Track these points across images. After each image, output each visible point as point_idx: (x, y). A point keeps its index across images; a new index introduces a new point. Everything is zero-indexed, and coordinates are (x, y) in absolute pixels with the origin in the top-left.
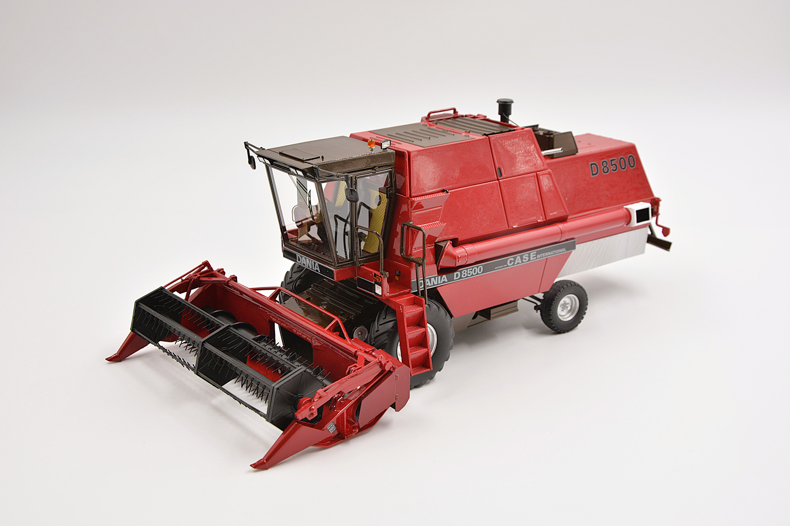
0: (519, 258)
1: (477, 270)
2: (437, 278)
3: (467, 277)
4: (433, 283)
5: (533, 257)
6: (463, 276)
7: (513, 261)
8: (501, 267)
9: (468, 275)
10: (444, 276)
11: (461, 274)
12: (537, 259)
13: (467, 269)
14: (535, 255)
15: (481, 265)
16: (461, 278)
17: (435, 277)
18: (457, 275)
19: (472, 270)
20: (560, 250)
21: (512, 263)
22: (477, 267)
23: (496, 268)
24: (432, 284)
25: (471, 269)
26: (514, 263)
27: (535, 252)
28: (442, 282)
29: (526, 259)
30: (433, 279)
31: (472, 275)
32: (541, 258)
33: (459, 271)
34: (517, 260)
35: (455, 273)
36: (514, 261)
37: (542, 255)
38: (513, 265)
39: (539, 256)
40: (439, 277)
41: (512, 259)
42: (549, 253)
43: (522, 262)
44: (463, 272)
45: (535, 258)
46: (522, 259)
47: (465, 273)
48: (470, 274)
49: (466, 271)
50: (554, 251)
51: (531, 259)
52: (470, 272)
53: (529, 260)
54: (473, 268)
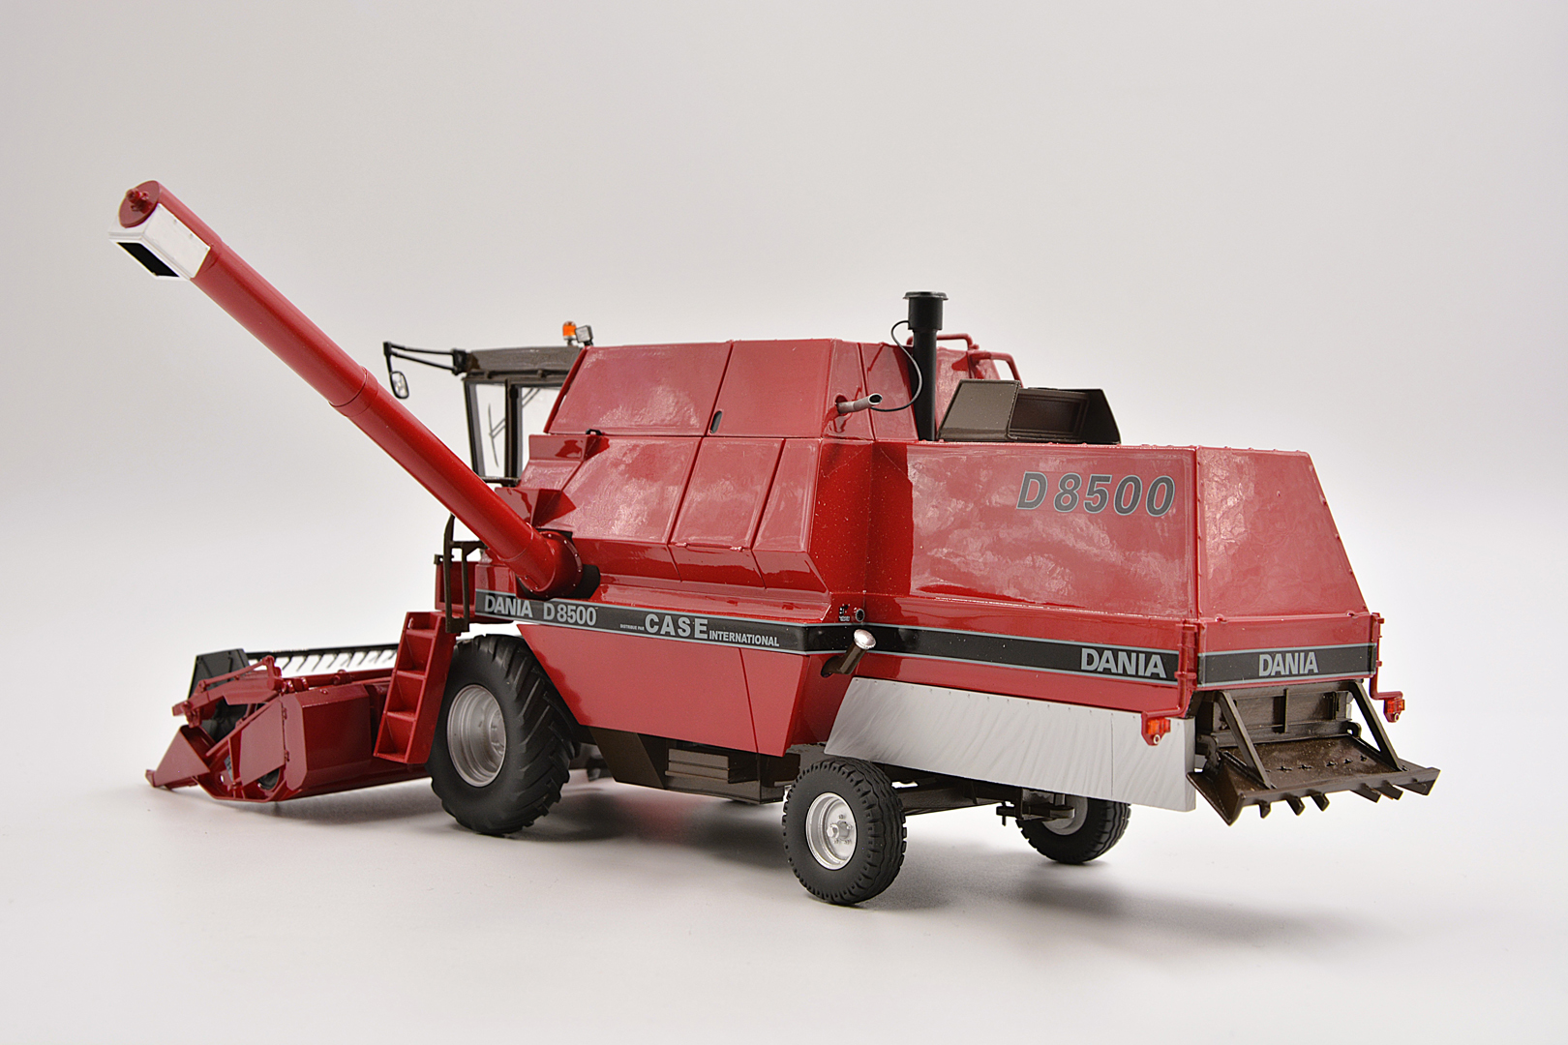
0: (666, 619)
1: (586, 616)
2: (514, 600)
3: (567, 622)
4: (509, 610)
5: (701, 632)
6: (559, 618)
7: (656, 624)
8: (631, 627)
9: (570, 620)
10: (527, 602)
11: (556, 612)
12: (708, 639)
13: (566, 604)
14: (704, 628)
15: (593, 607)
16: (555, 619)
18: (549, 609)
19: (575, 611)
20: (764, 640)
21: (656, 628)
22: (586, 607)
23: (622, 626)
24: (507, 612)
25: (574, 608)
26: (660, 629)
27: (705, 622)
28: (523, 614)
29: (684, 631)
30: (510, 601)
31: (577, 623)
32: (718, 641)
33: (552, 603)
34: (665, 624)
35: (546, 605)
36: (660, 625)
37: (721, 633)
38: (658, 633)
39: (713, 634)
40: (519, 601)
41: (656, 620)
42: (738, 637)
43: (677, 635)
44: (559, 607)
45: (705, 636)
46: (676, 626)
47: (563, 613)
48: (571, 617)
49: (565, 607)
50: (749, 636)
51: (697, 635)
52: (573, 613)
53: (692, 636)
54: (577, 605)
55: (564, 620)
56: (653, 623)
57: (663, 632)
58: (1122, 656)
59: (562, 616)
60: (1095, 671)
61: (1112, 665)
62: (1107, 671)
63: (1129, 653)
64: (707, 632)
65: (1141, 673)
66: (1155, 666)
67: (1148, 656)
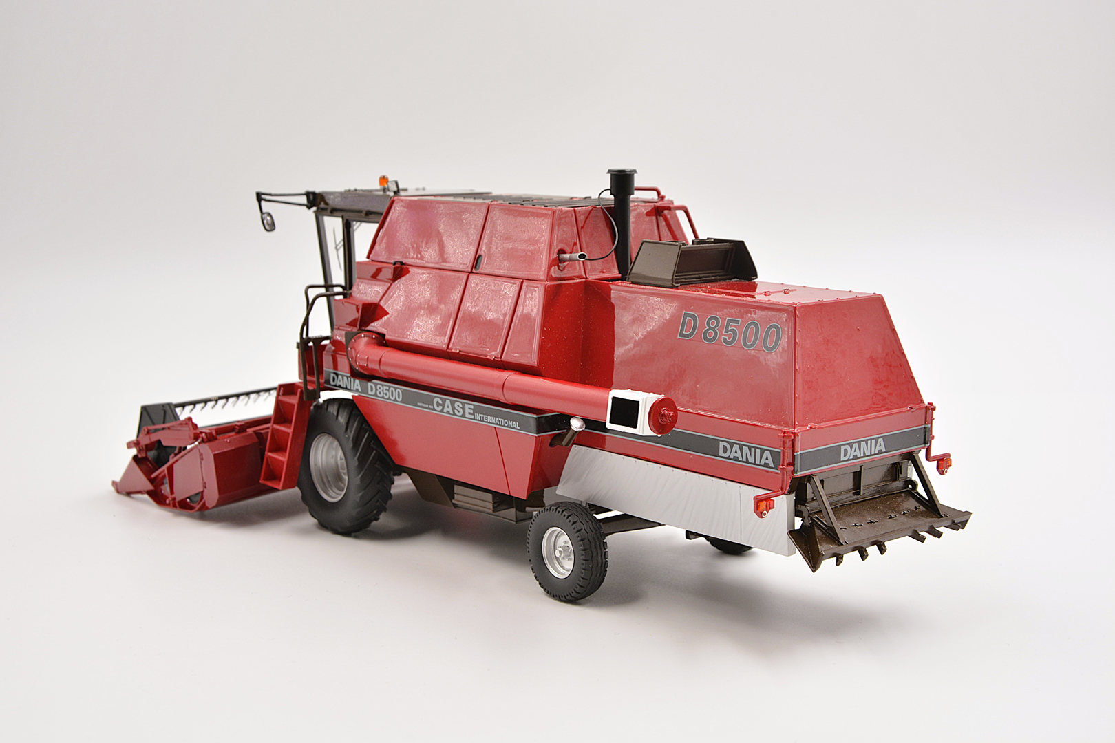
0: (448, 402)
1: (395, 394)
2: (350, 378)
3: (383, 397)
4: (346, 385)
5: (470, 413)
6: (378, 394)
7: (441, 405)
8: (425, 405)
9: (385, 396)
10: (357, 381)
11: (377, 391)
12: (474, 419)
13: (383, 385)
14: (472, 411)
15: (400, 389)
16: (376, 394)
17: (347, 377)
18: (371, 387)
19: (388, 390)
20: (510, 423)
21: (441, 408)
22: (397, 390)
23: (419, 404)
25: (387, 388)
26: (443, 409)
27: (472, 407)
28: (355, 389)
29: (459, 411)
30: (346, 380)
31: (388, 400)
32: (481, 421)
33: (373, 383)
34: (447, 405)
35: (370, 384)
36: (443, 405)
37: (482, 416)
38: (442, 411)
39: (478, 416)
40: (352, 379)
41: (441, 402)
42: (493, 419)
43: (454, 413)
44: (378, 388)
45: (472, 417)
46: (454, 408)
48: (386, 394)
49: (381, 389)
50: (500, 420)
51: (467, 415)
52: (387, 392)
53: (463, 415)
54: (390, 387)
55: (381, 395)
56: (438, 404)
57: (445, 411)
58: (746, 449)
59: (380, 393)
60: (728, 458)
61: (738, 455)
62: (736, 459)
63: (750, 448)
64: (473, 414)
65: (758, 462)
66: (767, 459)
67: (762, 451)
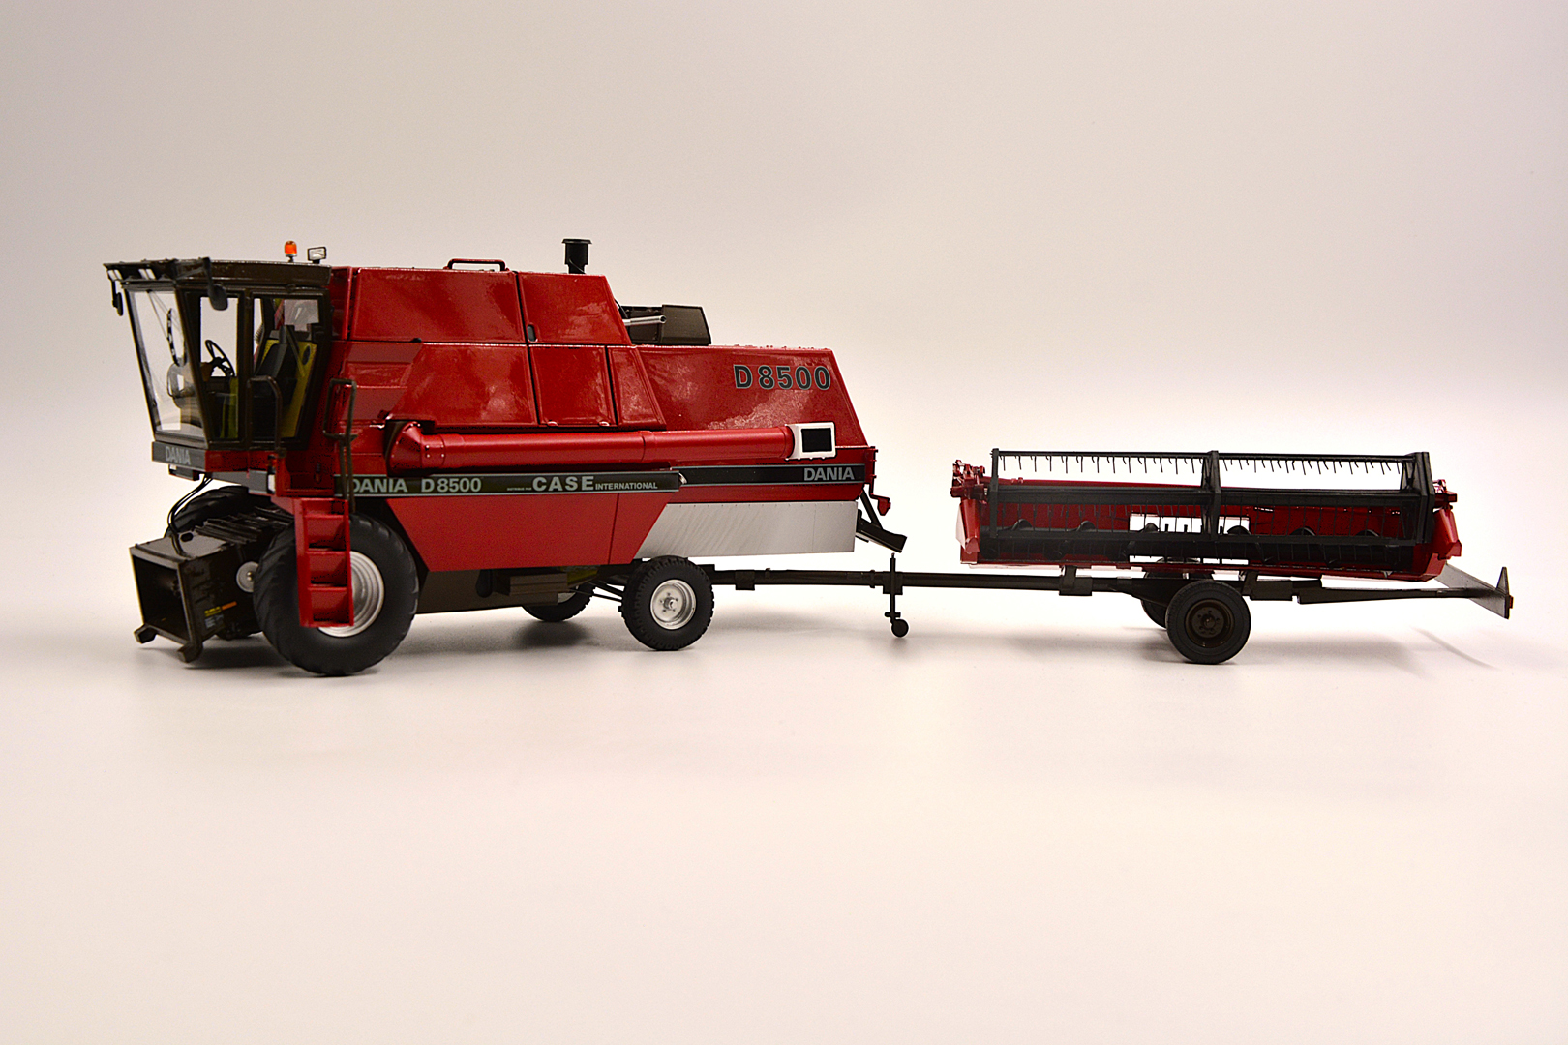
0: (556, 479)
1: (470, 485)
2: (385, 481)
3: (448, 492)
4: (379, 489)
5: (588, 485)
6: (439, 489)
7: (544, 484)
8: (519, 489)
9: (451, 490)
10: (401, 481)
11: (436, 485)
12: (595, 490)
13: (448, 478)
14: (591, 483)
15: (479, 477)
16: (435, 491)
17: (382, 479)
18: (428, 485)
19: (458, 483)
20: (645, 485)
21: (544, 487)
22: (470, 479)
23: (509, 489)
24: (376, 490)
25: (457, 480)
26: (547, 487)
27: (592, 478)
28: (396, 490)
29: (571, 486)
30: (377, 482)
31: (459, 491)
32: (604, 490)
33: (431, 478)
34: (553, 483)
35: (424, 481)
36: (548, 484)
37: (606, 484)
38: (546, 490)
39: (599, 486)
40: (391, 481)
41: (544, 480)
42: (622, 486)
43: (565, 490)
44: (440, 481)
45: (592, 488)
46: (564, 484)
47: (444, 485)
48: (454, 487)
49: (446, 481)
50: (631, 484)
51: (584, 487)
52: (456, 484)
53: (579, 489)
54: (460, 478)
55: (446, 490)
56: (540, 484)
57: (551, 489)
59: (443, 488)
64: (594, 485)
